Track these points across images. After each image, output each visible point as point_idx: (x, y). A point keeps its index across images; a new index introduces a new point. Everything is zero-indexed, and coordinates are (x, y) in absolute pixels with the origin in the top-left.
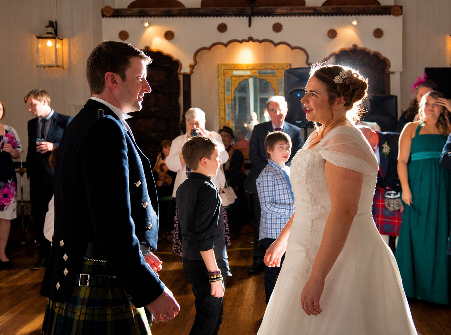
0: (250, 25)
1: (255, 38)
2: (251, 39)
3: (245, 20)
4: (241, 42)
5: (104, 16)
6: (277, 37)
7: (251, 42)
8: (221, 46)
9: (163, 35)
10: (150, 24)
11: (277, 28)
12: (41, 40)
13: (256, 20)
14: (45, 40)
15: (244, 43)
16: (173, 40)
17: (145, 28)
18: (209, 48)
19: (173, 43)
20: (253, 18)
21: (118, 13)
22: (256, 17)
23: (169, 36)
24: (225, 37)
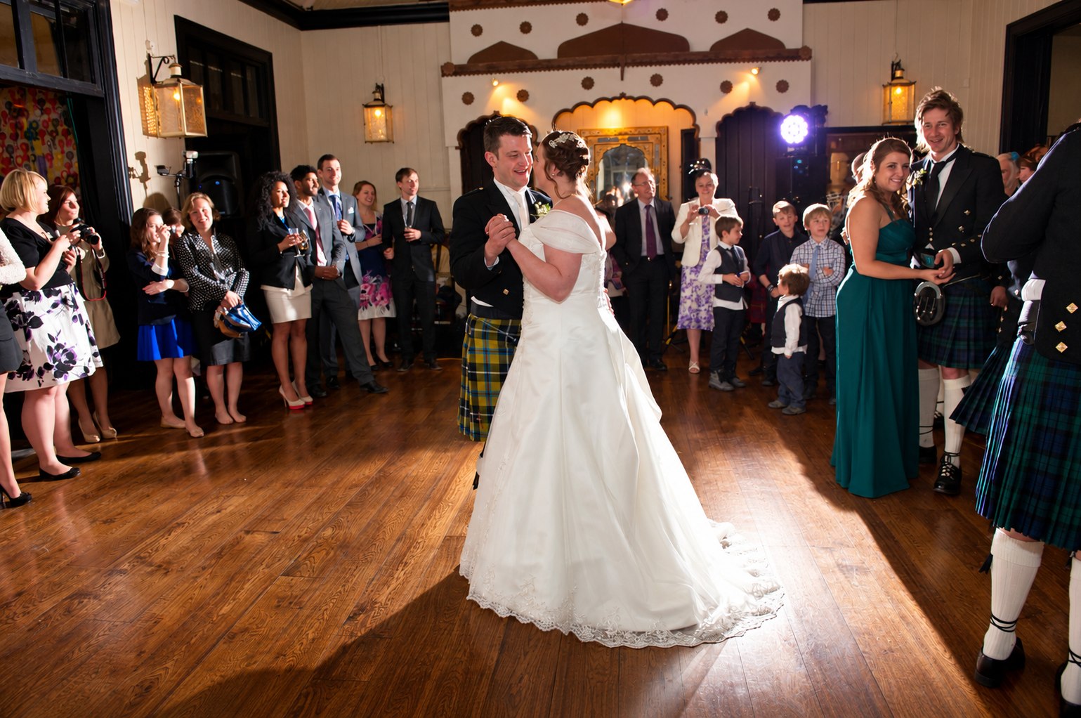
0: (622, 79)
1: (628, 95)
2: (623, 96)
3: (617, 71)
4: (611, 100)
5: (443, 75)
6: (656, 93)
7: (623, 100)
8: (585, 106)
9: (516, 95)
10: (500, 83)
11: (656, 80)
12: (369, 110)
13: (630, 71)
14: (373, 109)
15: (616, 102)
16: (528, 101)
17: (493, 87)
18: (571, 111)
19: (527, 105)
20: (626, 68)
21: (459, 71)
22: (631, 68)
23: (522, 96)
24: (590, 96)
